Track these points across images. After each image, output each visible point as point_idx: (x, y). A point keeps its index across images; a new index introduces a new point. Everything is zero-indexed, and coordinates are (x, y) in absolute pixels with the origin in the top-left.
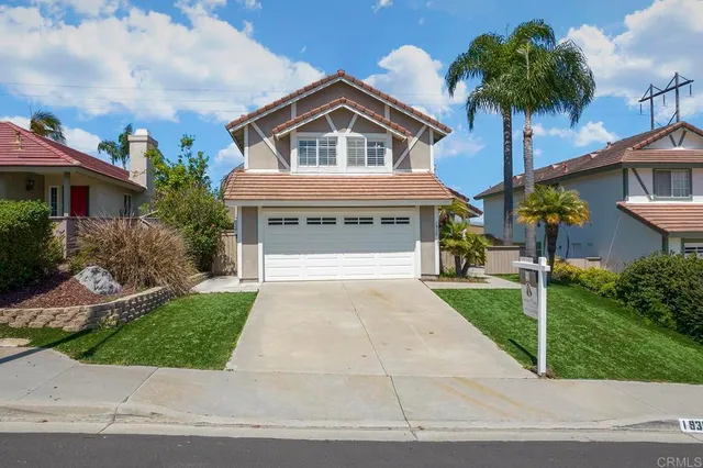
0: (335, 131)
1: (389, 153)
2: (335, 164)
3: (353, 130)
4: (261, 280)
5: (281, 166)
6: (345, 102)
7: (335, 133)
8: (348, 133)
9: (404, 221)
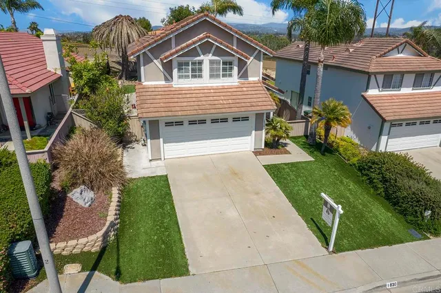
0: (202, 56)
1: (236, 69)
2: (201, 77)
3: (213, 55)
4: (163, 159)
5: (166, 79)
6: (209, 37)
7: (202, 57)
8: (210, 57)
9: (246, 119)
